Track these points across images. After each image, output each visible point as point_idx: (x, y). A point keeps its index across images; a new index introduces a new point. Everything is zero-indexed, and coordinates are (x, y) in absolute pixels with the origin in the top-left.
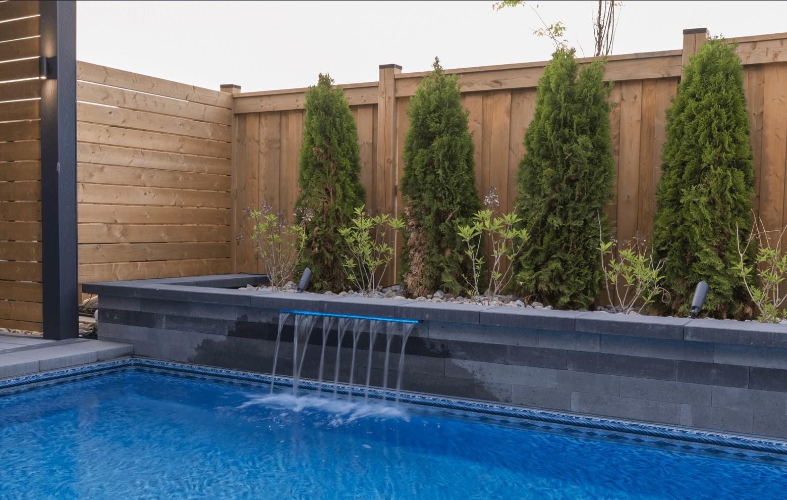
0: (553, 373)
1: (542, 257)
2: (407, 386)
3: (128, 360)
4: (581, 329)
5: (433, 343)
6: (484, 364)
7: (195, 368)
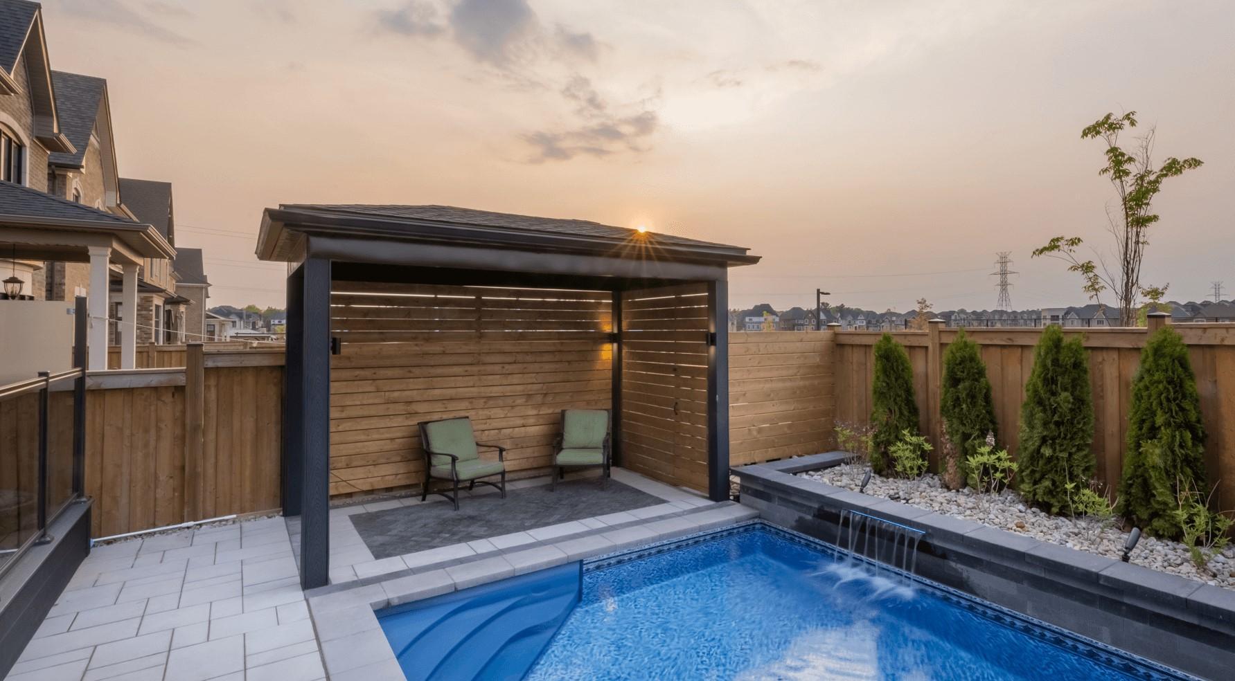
0: (1013, 585)
1: (1037, 476)
2: (917, 572)
3: (756, 520)
4: (1028, 560)
5: (936, 547)
6: (970, 569)
7: (795, 532)
